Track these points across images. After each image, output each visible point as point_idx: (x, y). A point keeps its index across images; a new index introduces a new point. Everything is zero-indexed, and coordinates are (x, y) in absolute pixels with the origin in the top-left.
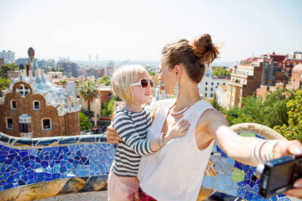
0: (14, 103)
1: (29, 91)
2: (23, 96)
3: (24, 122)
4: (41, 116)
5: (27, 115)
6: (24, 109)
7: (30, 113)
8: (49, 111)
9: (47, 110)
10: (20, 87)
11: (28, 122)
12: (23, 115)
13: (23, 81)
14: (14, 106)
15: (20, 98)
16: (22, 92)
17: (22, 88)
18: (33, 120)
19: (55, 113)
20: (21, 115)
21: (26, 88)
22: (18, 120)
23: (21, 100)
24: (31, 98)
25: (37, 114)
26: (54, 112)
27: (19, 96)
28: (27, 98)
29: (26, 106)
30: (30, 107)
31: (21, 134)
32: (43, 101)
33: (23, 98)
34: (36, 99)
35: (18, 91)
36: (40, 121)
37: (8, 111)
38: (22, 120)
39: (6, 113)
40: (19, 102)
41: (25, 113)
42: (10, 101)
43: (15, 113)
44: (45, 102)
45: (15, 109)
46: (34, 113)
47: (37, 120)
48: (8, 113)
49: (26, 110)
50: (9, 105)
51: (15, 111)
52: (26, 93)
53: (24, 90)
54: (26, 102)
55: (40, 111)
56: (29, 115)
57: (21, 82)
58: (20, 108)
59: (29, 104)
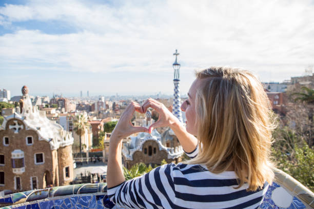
0: (7, 139)
1: (22, 127)
2: (16, 132)
3: (16, 157)
4: (34, 151)
5: (20, 150)
6: (17, 144)
7: (23, 148)
8: (42, 146)
9: (40, 144)
10: (13, 124)
11: (21, 157)
12: (16, 151)
13: (16, 117)
14: (7, 142)
15: (13, 134)
16: (15, 129)
17: (15, 124)
18: (25, 155)
19: (48, 147)
20: (13, 150)
21: (19, 124)
22: (11, 156)
23: (14, 136)
24: (24, 134)
25: (31, 150)
27: (12, 132)
28: (20, 133)
29: (19, 142)
30: (23, 143)
31: (14, 169)
32: (36, 136)
33: (16, 134)
34: (29, 134)
35: (11, 127)
36: (33, 155)
37: (1, 148)
38: (14, 156)
40: (12, 138)
41: (17, 148)
42: (2, 137)
43: (8, 149)
45: (7, 145)
46: (26, 148)
47: (30, 155)
48: (0, 150)
49: (19, 146)
50: (2, 141)
51: (7, 147)
52: (19, 129)
53: (17, 127)
54: (19, 138)
55: (33, 146)
56: (22, 150)
57: (15, 119)
58: (13, 144)
59: (22, 139)
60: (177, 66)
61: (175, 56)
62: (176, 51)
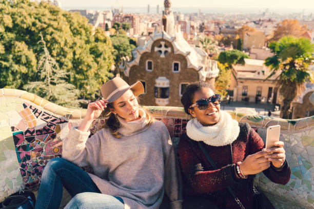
0: (150, 63)
1: (169, 50)
2: (162, 56)
3: (162, 86)
4: (180, 80)
5: (165, 78)
6: (162, 70)
7: (169, 76)
8: (190, 75)
9: (187, 73)
11: (166, 86)
12: (160, 78)
13: (164, 38)
14: (150, 68)
15: (159, 58)
16: (160, 52)
17: (160, 46)
18: (171, 84)
19: (197, 76)
20: (157, 77)
21: (166, 46)
22: (155, 83)
23: (159, 61)
24: (172, 59)
25: (176, 79)
26: (195, 75)
27: (158, 56)
28: (166, 58)
29: (165, 67)
30: (169, 70)
31: (157, 100)
32: (184, 62)
33: (162, 59)
34: (177, 59)
35: (156, 49)
36: (179, 85)
37: (143, 74)
38: (159, 84)
39: (139, 75)
40: (157, 62)
41: (162, 75)
42: (146, 61)
43: (151, 76)
44: (186, 64)
45: (150, 71)
46: (172, 76)
47: (175, 84)
48: (142, 75)
49: (164, 72)
50: (145, 65)
51: (151, 73)
52: (166, 52)
53: (163, 49)
54: (165, 63)
55: (180, 73)
56: (167, 78)
57: (163, 40)
58: (157, 70)
59: (168, 65)
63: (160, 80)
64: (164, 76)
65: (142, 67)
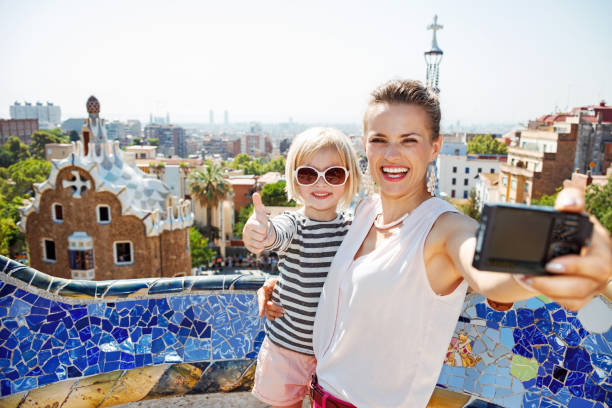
0: (58, 209)
1: (88, 184)
2: (77, 195)
3: (77, 248)
4: (113, 237)
5: (84, 234)
6: (79, 221)
7: (92, 231)
8: (129, 227)
9: (124, 223)
10: (70, 177)
11: (86, 248)
12: (76, 234)
13: (76, 164)
14: (59, 216)
15: (70, 198)
16: (74, 188)
17: (74, 179)
18: (96, 243)
19: (142, 229)
20: (72, 233)
21: (83, 179)
22: (67, 244)
23: (72, 204)
24: (93, 200)
25: (105, 234)
26: (139, 228)
27: (69, 195)
28: (84, 198)
29: (83, 215)
30: (91, 219)
31: (73, 272)
32: (116, 205)
33: (77, 200)
34: (103, 201)
35: (66, 184)
36: (110, 245)
37: (48, 227)
38: (74, 244)
39: (42, 230)
40: (69, 207)
41: (80, 229)
42: (50, 205)
43: (61, 230)
44: (120, 208)
45: (60, 221)
46: (97, 230)
47: (105, 244)
48: (47, 230)
49: (82, 224)
50: (49, 212)
51: (61, 226)
52: (84, 188)
53: (78, 184)
54: (82, 208)
55: (111, 225)
56: (89, 234)
57: (74, 168)
58: (71, 220)
59: (89, 210)
60: (434, 57)
61: (432, 31)
62: (436, 18)
63: (77, 237)
64: (83, 230)
65: (46, 215)
